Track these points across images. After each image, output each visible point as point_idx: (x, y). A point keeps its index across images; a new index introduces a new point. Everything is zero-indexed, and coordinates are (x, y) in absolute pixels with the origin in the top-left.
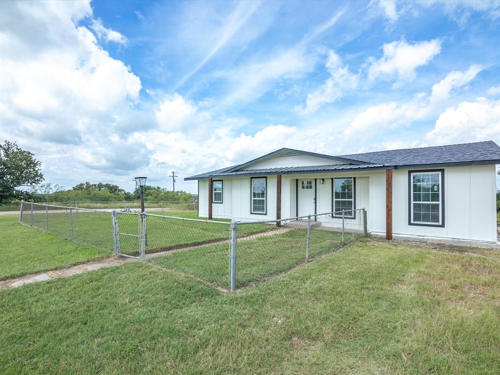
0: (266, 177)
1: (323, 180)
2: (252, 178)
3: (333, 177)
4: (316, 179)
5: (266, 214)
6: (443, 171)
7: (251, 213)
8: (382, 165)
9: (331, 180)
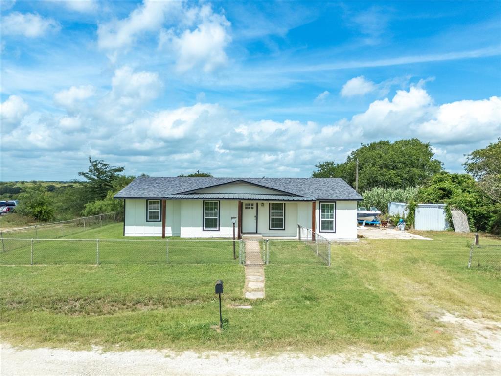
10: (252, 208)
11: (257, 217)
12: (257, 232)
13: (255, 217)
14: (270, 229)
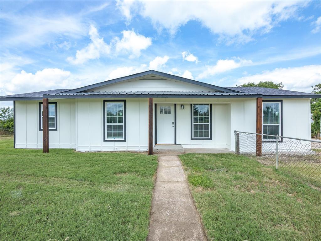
0: (125, 101)
1: (182, 105)
2: (105, 101)
3: (192, 103)
4: (175, 105)
5: (125, 141)
6: (281, 101)
7: (105, 141)
8: (243, 94)
9: (190, 106)
10: (169, 112)
11: (175, 123)
12: (175, 143)
13: (173, 123)
14: (192, 139)
